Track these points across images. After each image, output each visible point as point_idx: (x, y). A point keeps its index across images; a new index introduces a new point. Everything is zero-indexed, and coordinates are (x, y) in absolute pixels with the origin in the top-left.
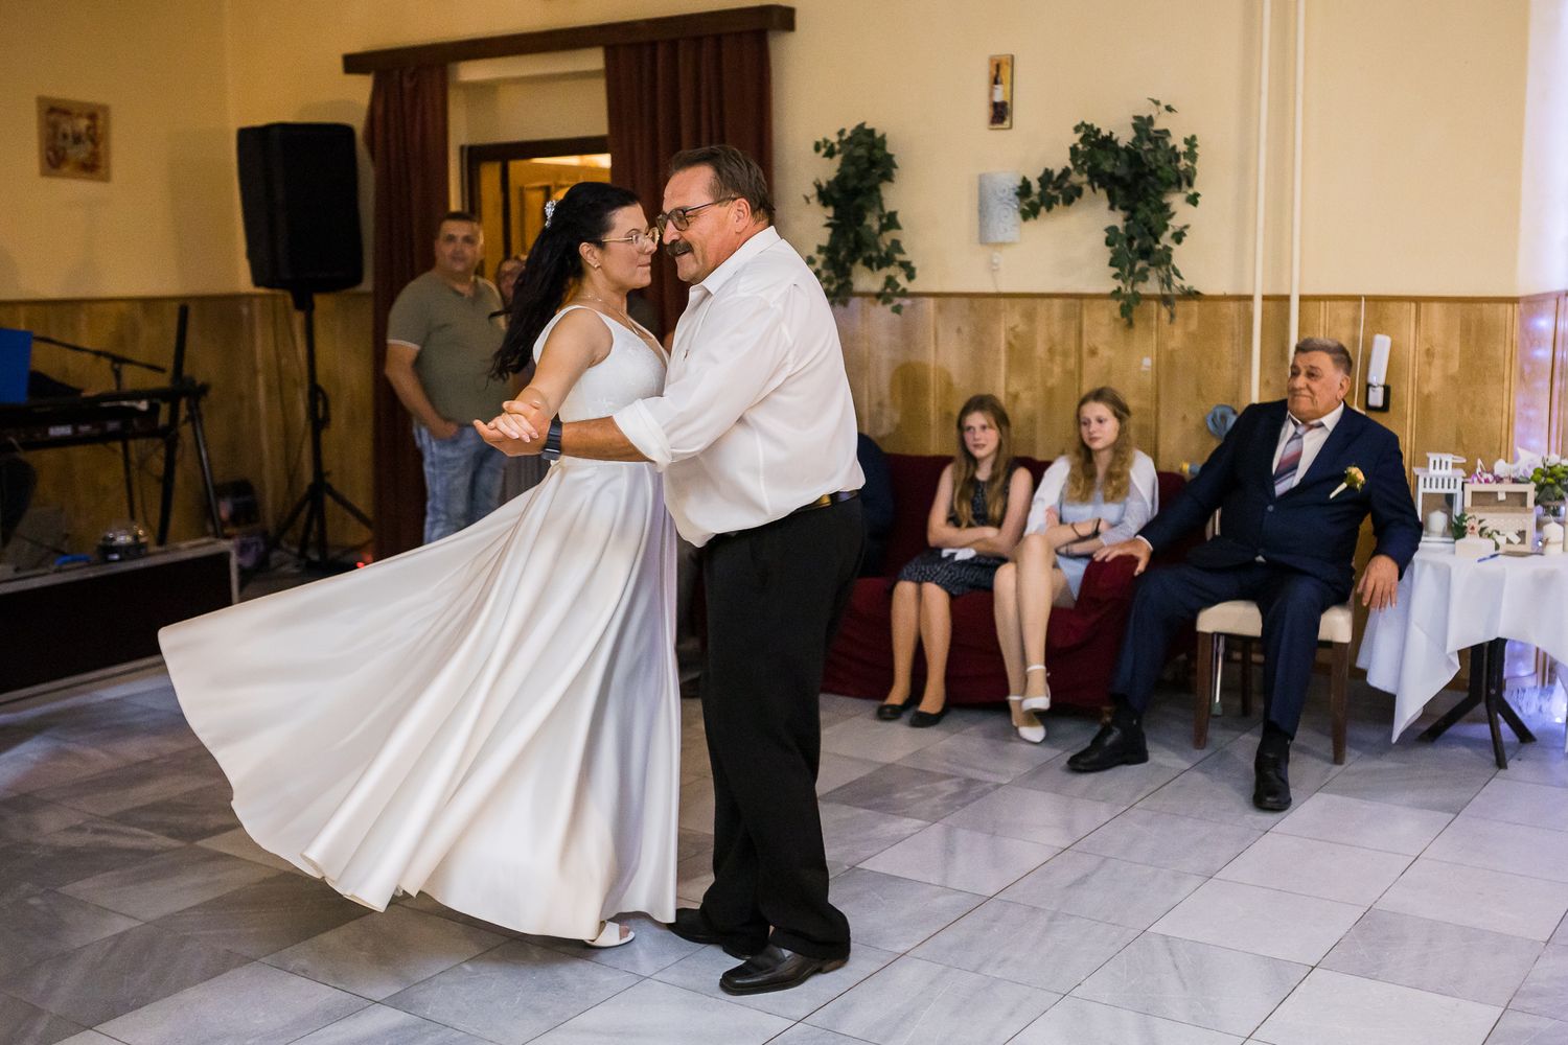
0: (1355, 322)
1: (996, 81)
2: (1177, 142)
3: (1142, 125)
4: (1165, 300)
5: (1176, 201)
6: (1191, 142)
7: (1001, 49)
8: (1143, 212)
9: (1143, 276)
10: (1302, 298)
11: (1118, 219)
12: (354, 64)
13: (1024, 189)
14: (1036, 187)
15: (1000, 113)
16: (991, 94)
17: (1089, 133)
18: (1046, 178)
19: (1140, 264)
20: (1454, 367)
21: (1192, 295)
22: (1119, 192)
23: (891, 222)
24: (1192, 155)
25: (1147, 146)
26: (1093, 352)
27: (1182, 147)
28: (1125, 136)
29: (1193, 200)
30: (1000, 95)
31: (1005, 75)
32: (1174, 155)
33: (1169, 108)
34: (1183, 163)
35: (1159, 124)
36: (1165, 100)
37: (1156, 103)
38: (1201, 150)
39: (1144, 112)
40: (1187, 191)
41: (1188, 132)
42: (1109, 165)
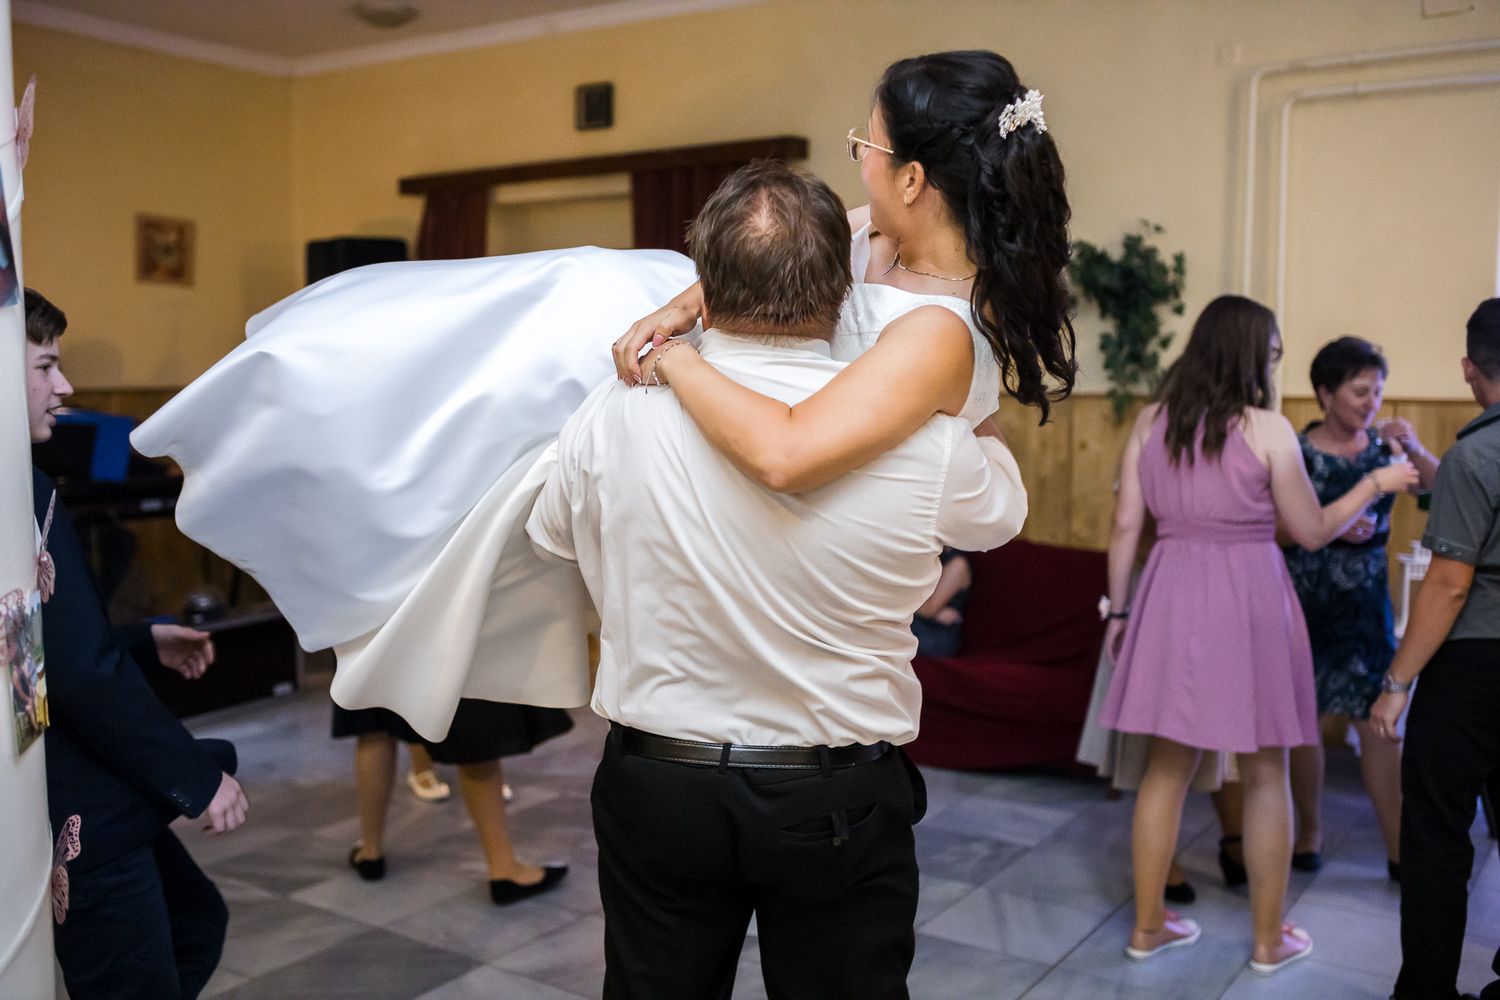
2: (1166, 257)
3: (1132, 244)
5: (1163, 310)
6: (1179, 259)
8: (1135, 320)
9: (1134, 378)
10: (1285, 401)
11: (1109, 327)
12: (408, 186)
17: (1084, 249)
19: (1130, 368)
22: (1111, 303)
24: (1180, 269)
25: (1138, 261)
26: (1083, 446)
27: (1169, 262)
28: (1116, 253)
29: (1179, 310)
32: (1163, 269)
33: (1158, 229)
34: (1171, 277)
35: (1149, 242)
36: (1154, 221)
37: (1146, 223)
38: (1188, 266)
39: (1134, 231)
40: (1174, 302)
41: (1176, 250)
42: (1104, 279)
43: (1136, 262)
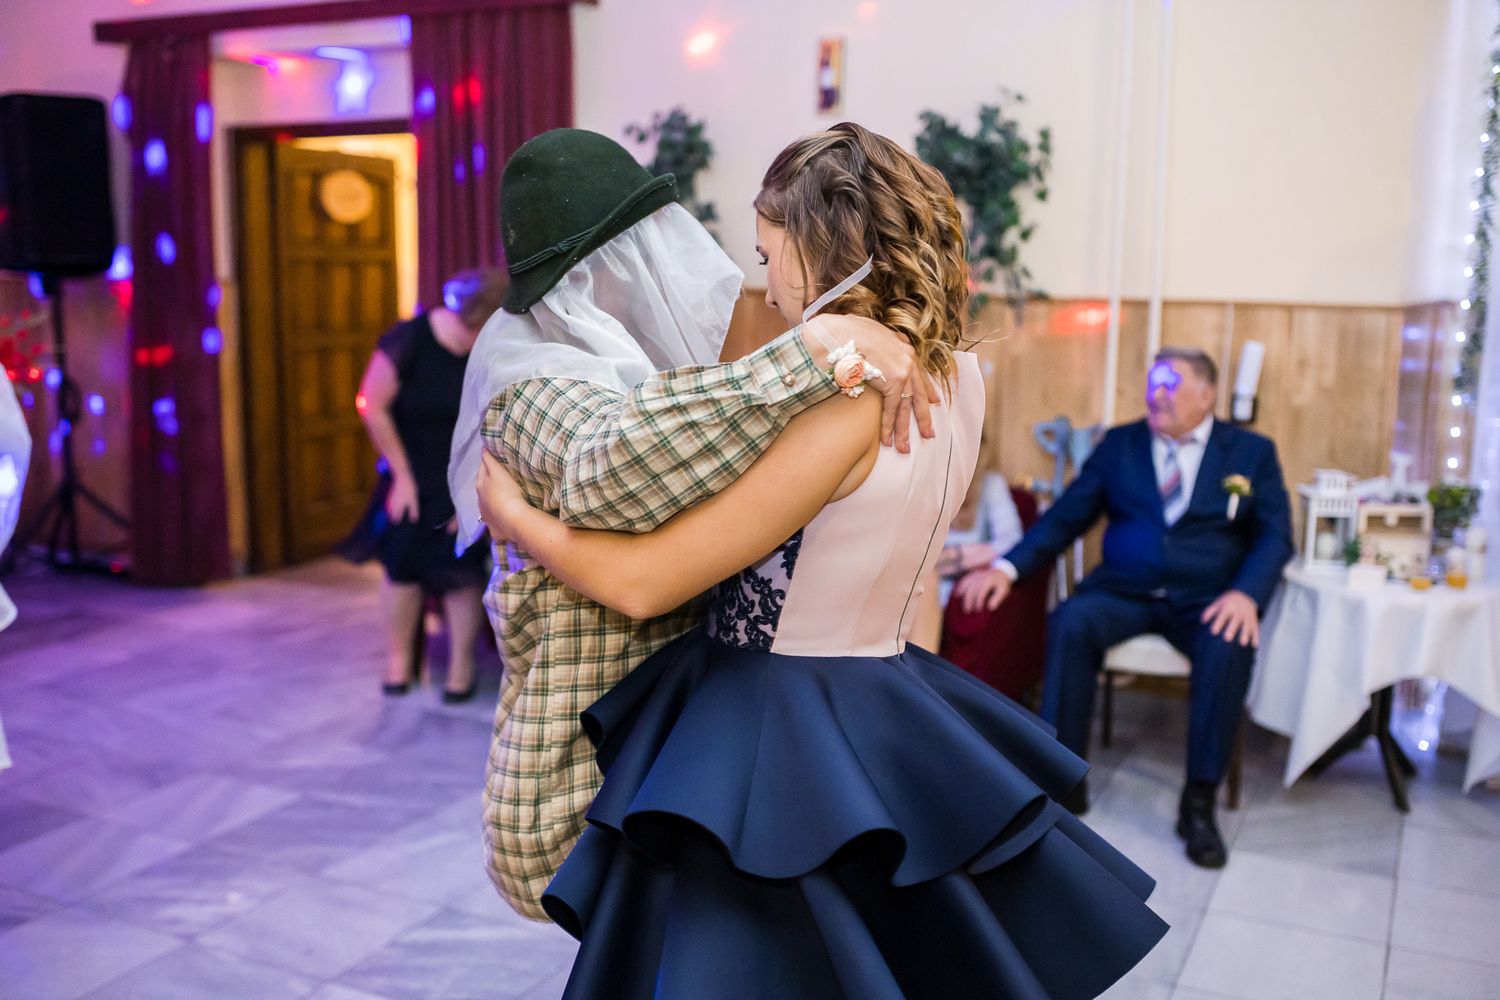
0: (1221, 329)
1: (825, 63)
2: (1028, 134)
3: (988, 116)
4: (1012, 302)
5: (1023, 196)
6: (1045, 135)
7: (831, 31)
8: (993, 207)
9: (989, 276)
10: (1166, 304)
12: (105, 32)
15: (829, 98)
16: (819, 77)
17: (935, 120)
19: (987, 263)
20: (1329, 377)
21: (1040, 297)
22: (962, 184)
23: (707, 213)
24: (1045, 147)
27: (1032, 138)
28: (970, 128)
29: (1042, 196)
30: (829, 80)
31: (834, 58)
32: (1025, 148)
33: (1020, 98)
34: (1034, 156)
35: (1007, 114)
36: (1015, 89)
37: (1005, 91)
38: (1056, 142)
39: (991, 100)
40: (1035, 184)
41: (1041, 124)
42: (958, 156)
43: (994, 137)
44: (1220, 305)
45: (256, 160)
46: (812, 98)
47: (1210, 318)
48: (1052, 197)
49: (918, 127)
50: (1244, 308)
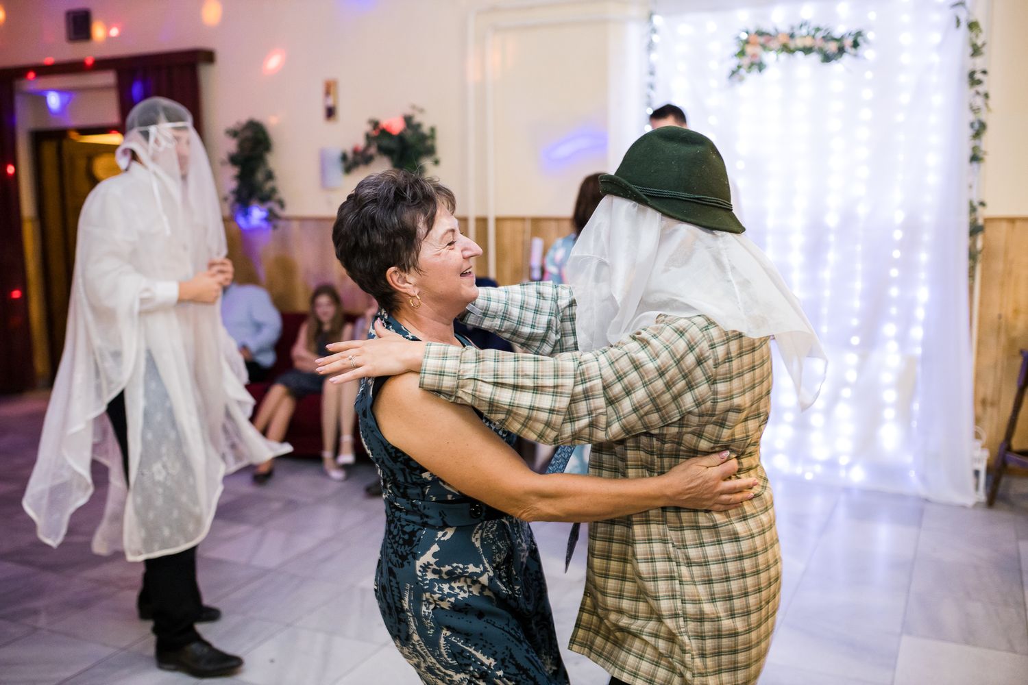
0: (523, 232)
1: (328, 93)
2: (425, 129)
3: (408, 120)
5: (427, 163)
6: (433, 130)
7: (330, 75)
10: (497, 219)
13: (344, 157)
14: (350, 155)
15: (330, 113)
16: (325, 102)
17: (376, 124)
18: (355, 152)
23: (270, 176)
24: (433, 137)
25: (409, 132)
27: (428, 133)
29: (437, 162)
30: (330, 102)
31: (332, 90)
32: (423, 138)
33: (421, 111)
34: (429, 141)
35: (418, 118)
36: (419, 106)
37: (414, 107)
38: (437, 134)
39: (409, 112)
40: (433, 157)
41: (431, 123)
44: (523, 219)
45: (49, 150)
46: (321, 112)
47: (519, 225)
48: (443, 163)
49: (368, 128)
50: (536, 221)
